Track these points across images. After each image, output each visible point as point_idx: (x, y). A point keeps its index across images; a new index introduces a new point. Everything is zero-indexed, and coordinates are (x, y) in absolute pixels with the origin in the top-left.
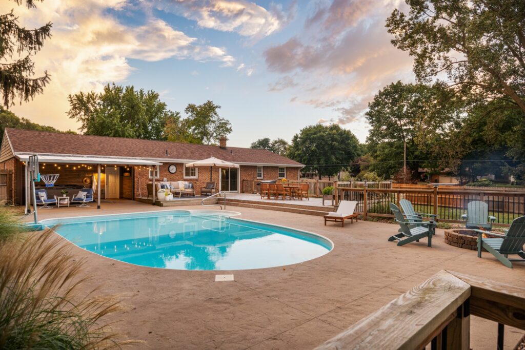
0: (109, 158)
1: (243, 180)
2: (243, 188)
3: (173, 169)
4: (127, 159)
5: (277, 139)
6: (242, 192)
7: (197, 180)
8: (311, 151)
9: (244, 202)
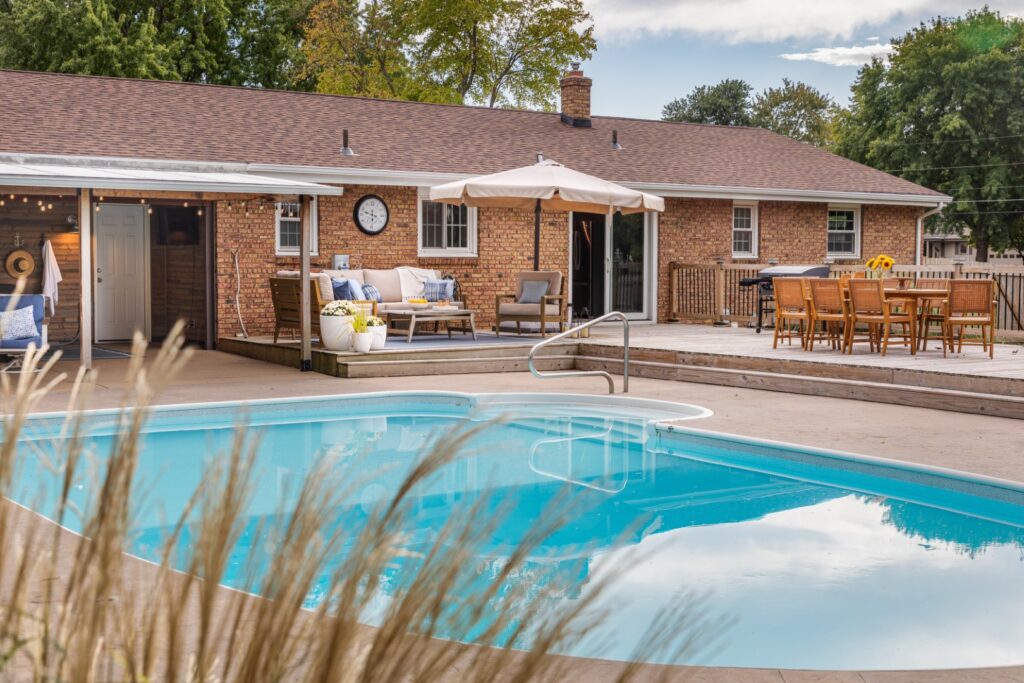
0: (114, 165)
1: (673, 266)
2: (670, 301)
3: (373, 215)
4: (184, 169)
5: (778, 85)
6: (669, 318)
7: (472, 263)
8: (943, 136)
9: (700, 359)
